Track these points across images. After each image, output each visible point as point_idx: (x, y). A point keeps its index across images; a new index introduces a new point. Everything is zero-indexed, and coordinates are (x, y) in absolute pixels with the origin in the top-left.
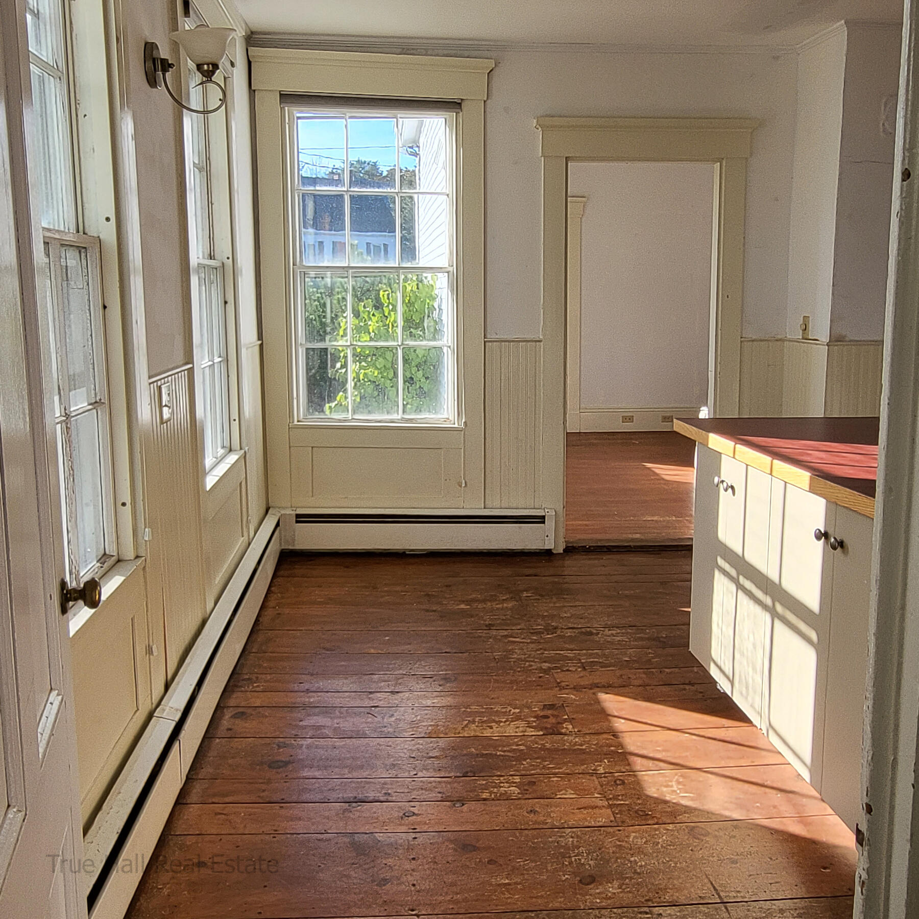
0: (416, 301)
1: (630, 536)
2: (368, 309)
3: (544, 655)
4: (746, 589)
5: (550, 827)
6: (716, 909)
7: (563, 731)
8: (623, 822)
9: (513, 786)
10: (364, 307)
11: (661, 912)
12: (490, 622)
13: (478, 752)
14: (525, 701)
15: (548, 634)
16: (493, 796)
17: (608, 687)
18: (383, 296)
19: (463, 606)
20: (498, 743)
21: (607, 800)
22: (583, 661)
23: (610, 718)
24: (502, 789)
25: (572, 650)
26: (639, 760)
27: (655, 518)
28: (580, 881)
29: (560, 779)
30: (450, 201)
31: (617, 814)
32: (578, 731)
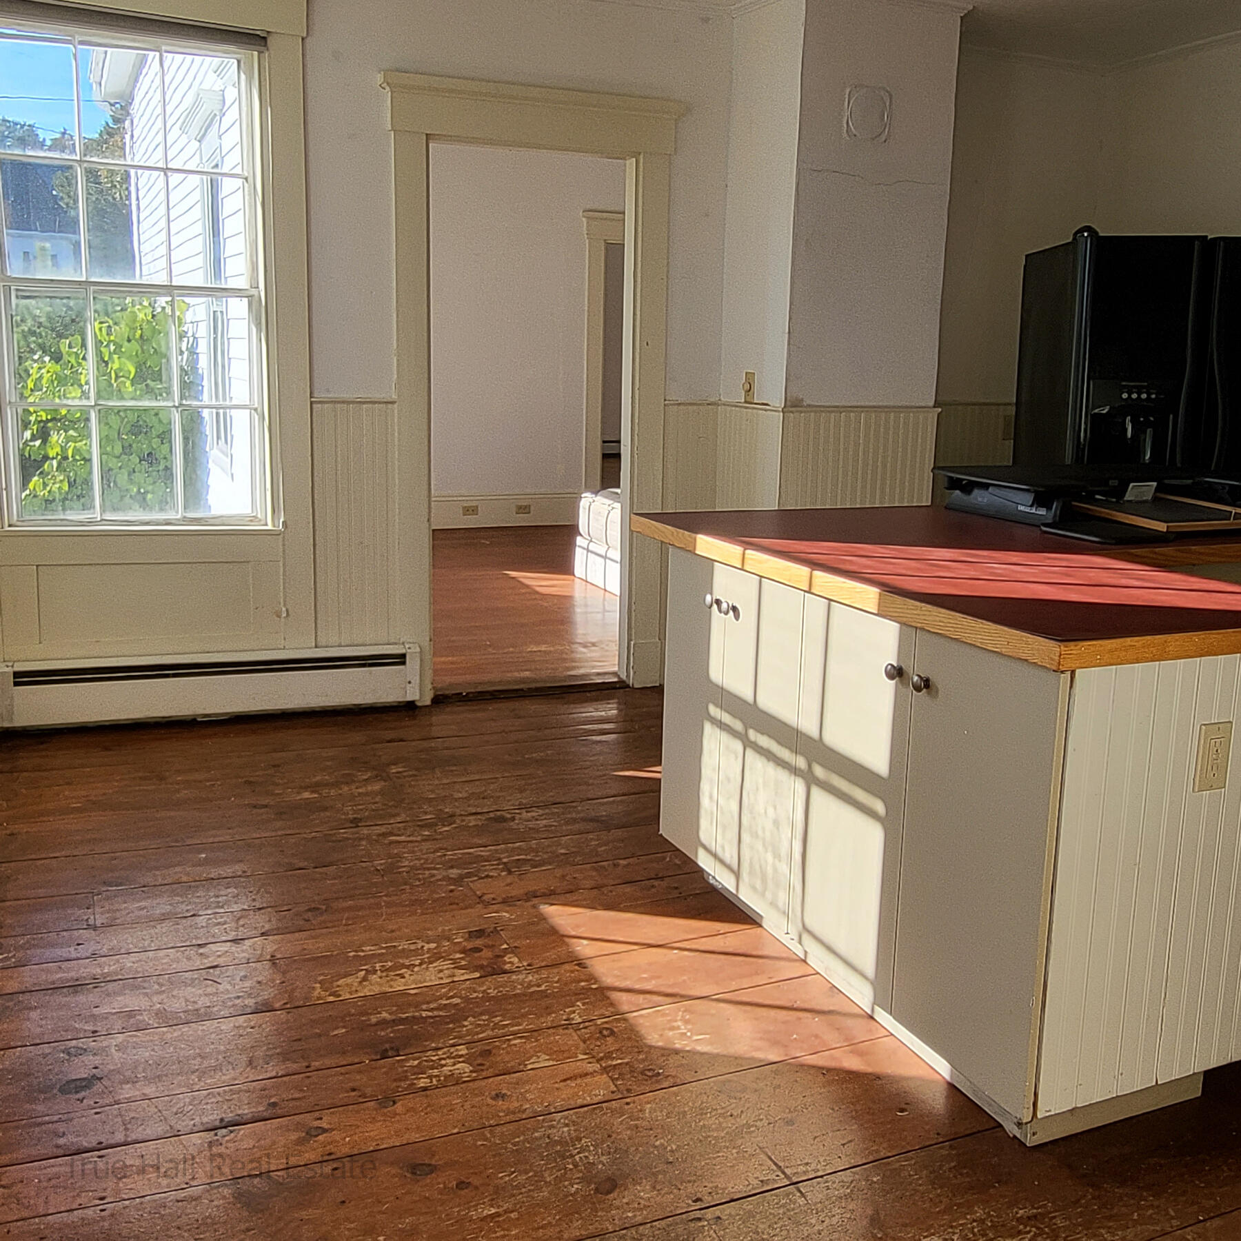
0: (152, 337)
1: (516, 674)
2: (75, 350)
3: (447, 857)
4: (762, 748)
5: (531, 1115)
6: (788, 1195)
7: (507, 967)
8: (629, 1091)
9: (460, 1062)
10: (70, 347)
11: (718, 1213)
12: (355, 816)
13: (394, 1017)
14: (440, 929)
15: (444, 826)
16: (435, 1082)
17: (550, 895)
18: (100, 329)
19: (306, 795)
20: (419, 999)
21: (598, 1061)
22: (505, 860)
23: (567, 940)
24: (445, 1068)
25: (486, 847)
26: (623, 997)
27: (543, 648)
28: (597, 1190)
29: (524, 1041)
30: (249, 187)
31: (617, 1079)
32: (529, 965)
